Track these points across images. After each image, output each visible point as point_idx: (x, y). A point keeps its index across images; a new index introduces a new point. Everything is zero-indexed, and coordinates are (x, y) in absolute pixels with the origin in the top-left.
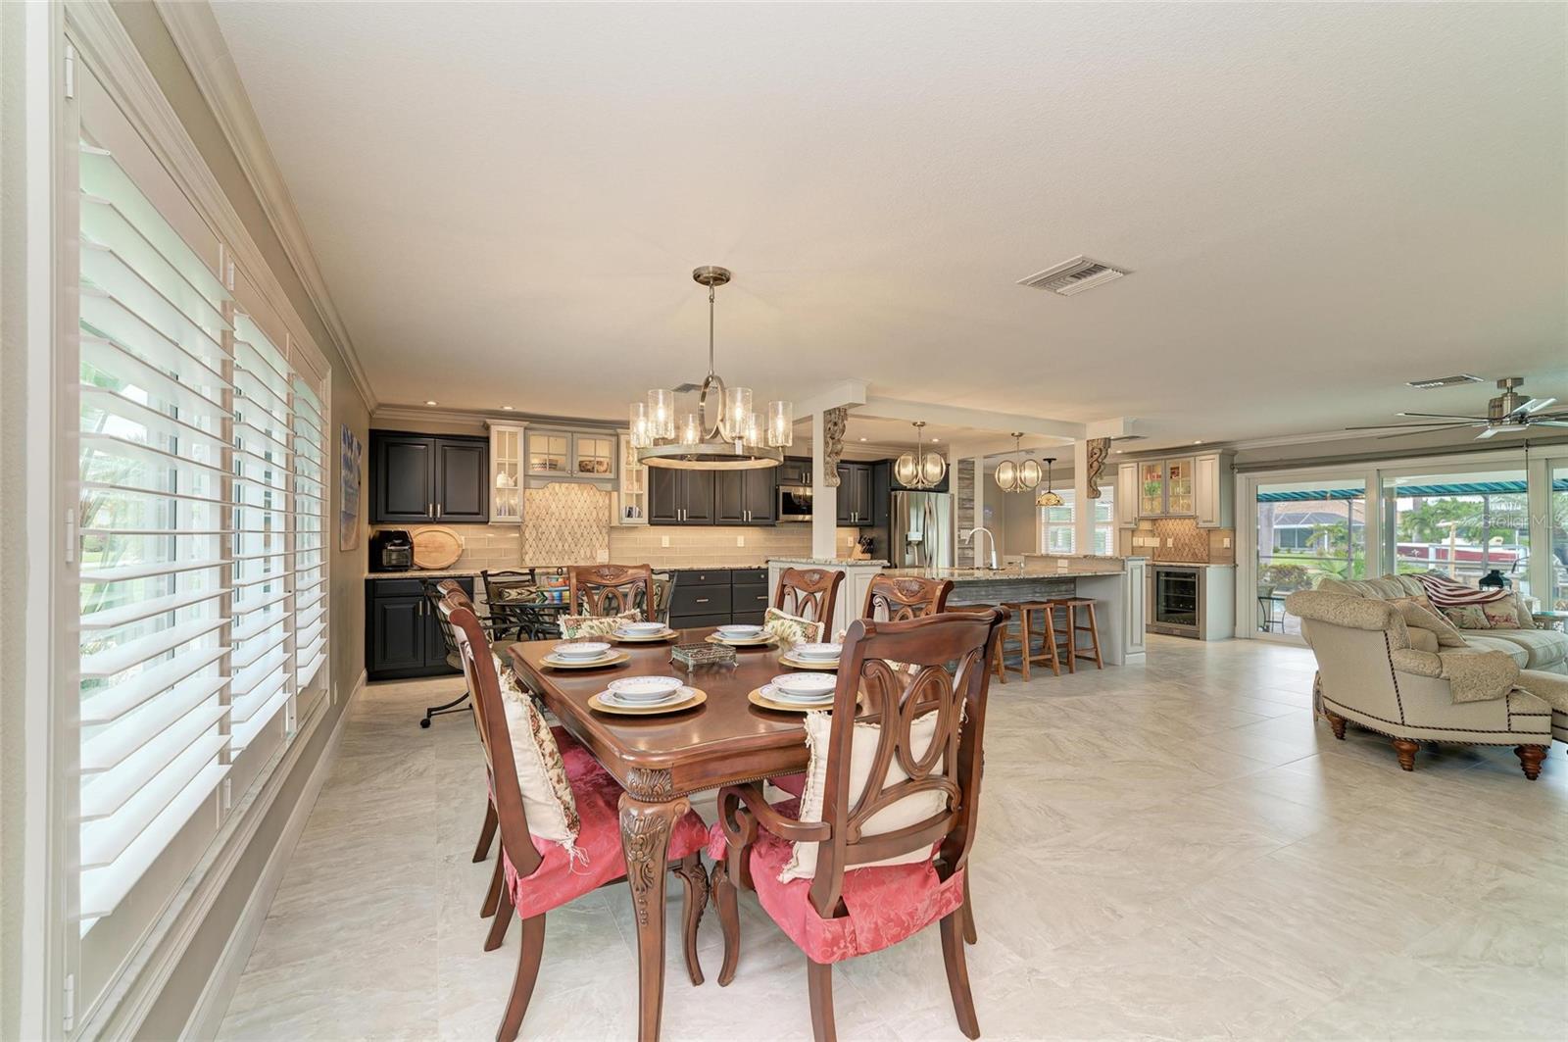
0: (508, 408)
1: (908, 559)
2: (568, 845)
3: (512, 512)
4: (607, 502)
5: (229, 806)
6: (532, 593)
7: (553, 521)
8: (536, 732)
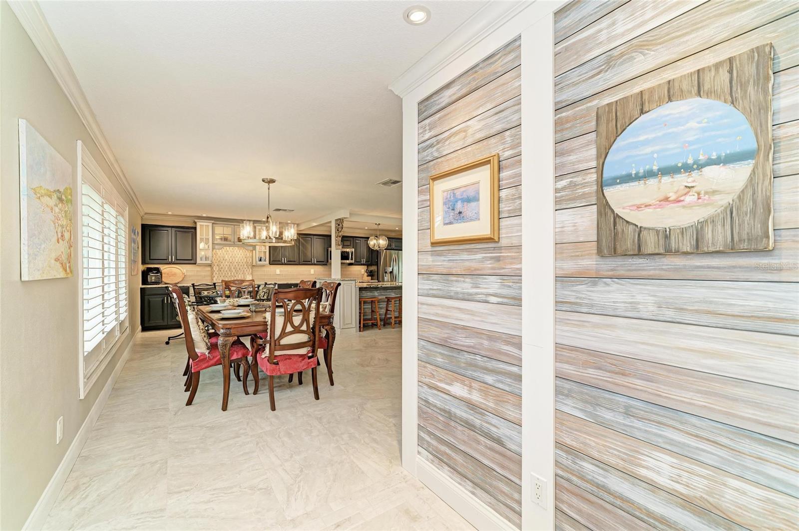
0: (204, 215)
1: (386, 278)
2: (207, 353)
3: (207, 259)
4: (251, 254)
5: (104, 347)
6: (214, 293)
7: (226, 263)
8: (198, 323)
